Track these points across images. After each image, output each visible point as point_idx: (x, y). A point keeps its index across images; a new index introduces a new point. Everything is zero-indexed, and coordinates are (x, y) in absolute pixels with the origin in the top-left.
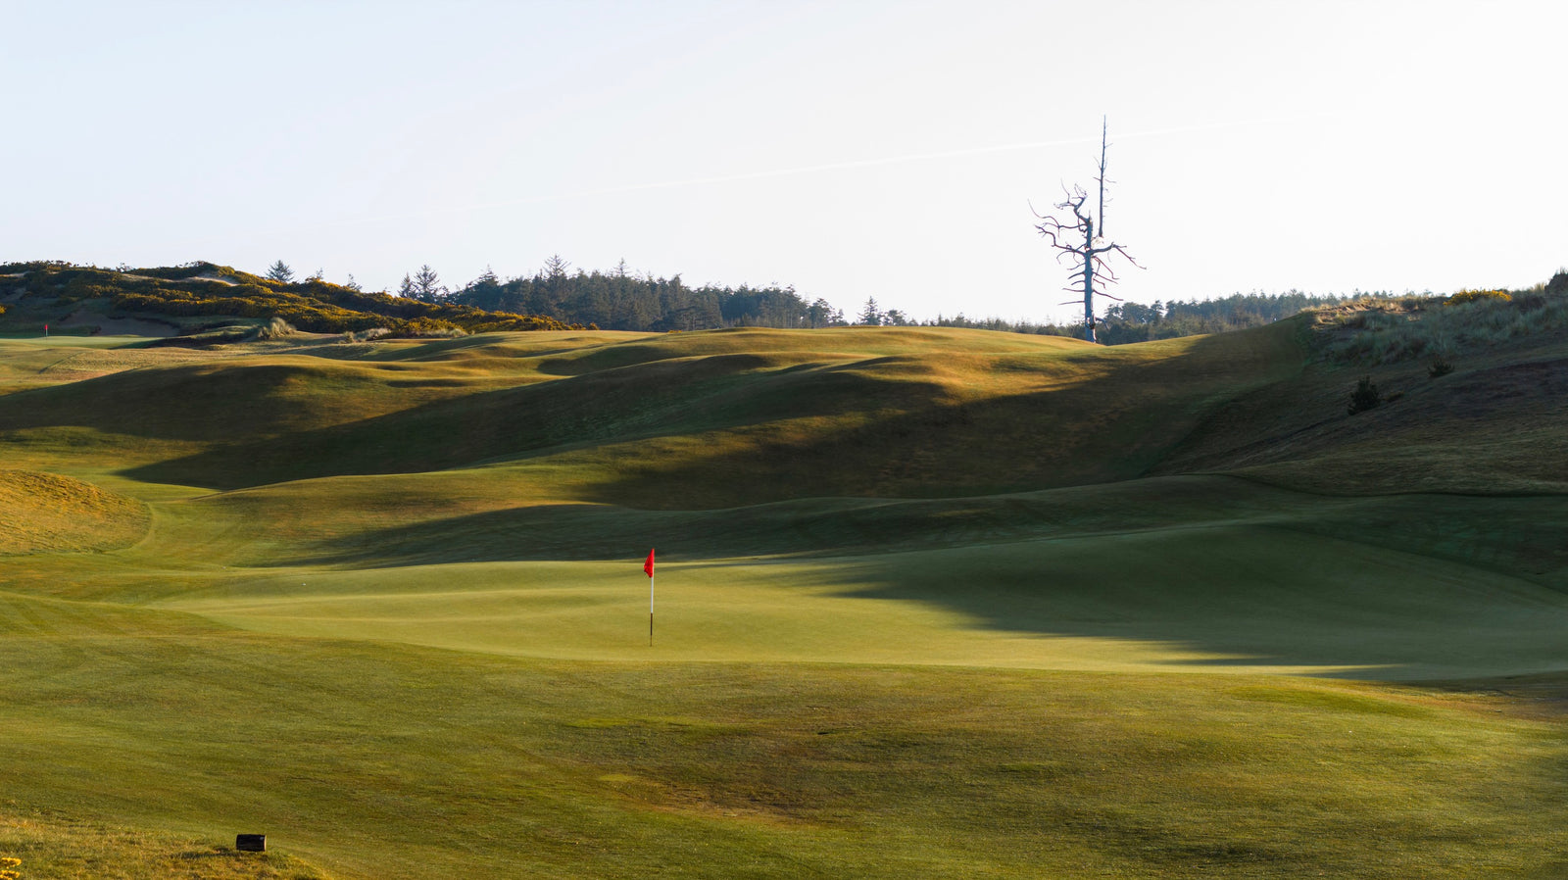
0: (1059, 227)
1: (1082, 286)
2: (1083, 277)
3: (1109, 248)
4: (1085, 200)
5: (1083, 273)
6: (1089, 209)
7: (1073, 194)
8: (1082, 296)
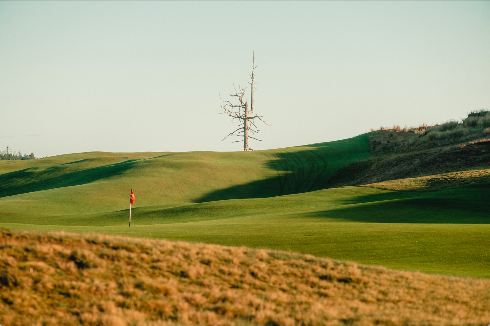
0: (232, 106)
1: (243, 134)
2: (243, 130)
3: (254, 118)
4: (244, 95)
5: (243, 128)
6: (246, 99)
7: (239, 92)
8: (243, 138)
